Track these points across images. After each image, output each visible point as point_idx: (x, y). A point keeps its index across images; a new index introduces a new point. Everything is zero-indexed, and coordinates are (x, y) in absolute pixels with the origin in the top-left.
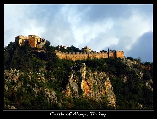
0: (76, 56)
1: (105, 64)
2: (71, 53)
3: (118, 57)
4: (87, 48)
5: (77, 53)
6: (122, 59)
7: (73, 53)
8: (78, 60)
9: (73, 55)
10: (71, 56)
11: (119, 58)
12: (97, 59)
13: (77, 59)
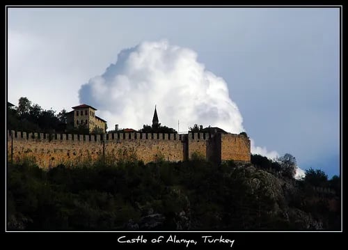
0: (52, 150)
1: (176, 189)
2: (33, 137)
3: (225, 157)
4: (86, 114)
5: (59, 136)
6: (242, 170)
7: (42, 135)
8: (61, 166)
9: (40, 146)
10: (33, 148)
11: (231, 163)
12: (141, 163)
13: (55, 163)
